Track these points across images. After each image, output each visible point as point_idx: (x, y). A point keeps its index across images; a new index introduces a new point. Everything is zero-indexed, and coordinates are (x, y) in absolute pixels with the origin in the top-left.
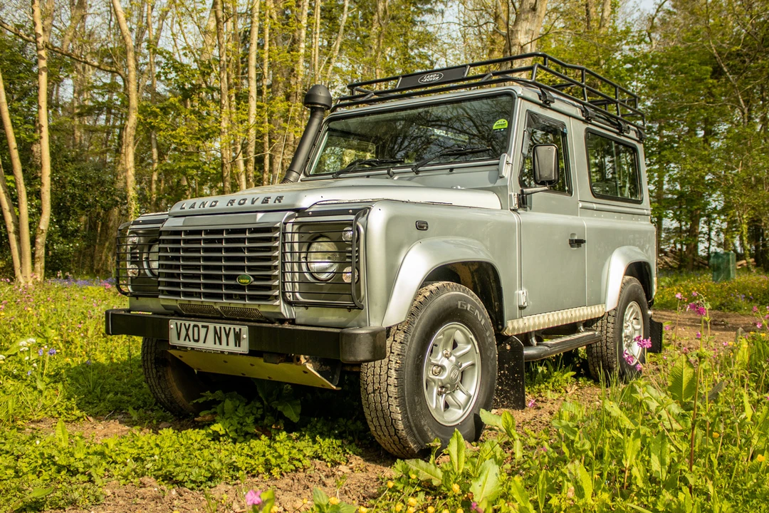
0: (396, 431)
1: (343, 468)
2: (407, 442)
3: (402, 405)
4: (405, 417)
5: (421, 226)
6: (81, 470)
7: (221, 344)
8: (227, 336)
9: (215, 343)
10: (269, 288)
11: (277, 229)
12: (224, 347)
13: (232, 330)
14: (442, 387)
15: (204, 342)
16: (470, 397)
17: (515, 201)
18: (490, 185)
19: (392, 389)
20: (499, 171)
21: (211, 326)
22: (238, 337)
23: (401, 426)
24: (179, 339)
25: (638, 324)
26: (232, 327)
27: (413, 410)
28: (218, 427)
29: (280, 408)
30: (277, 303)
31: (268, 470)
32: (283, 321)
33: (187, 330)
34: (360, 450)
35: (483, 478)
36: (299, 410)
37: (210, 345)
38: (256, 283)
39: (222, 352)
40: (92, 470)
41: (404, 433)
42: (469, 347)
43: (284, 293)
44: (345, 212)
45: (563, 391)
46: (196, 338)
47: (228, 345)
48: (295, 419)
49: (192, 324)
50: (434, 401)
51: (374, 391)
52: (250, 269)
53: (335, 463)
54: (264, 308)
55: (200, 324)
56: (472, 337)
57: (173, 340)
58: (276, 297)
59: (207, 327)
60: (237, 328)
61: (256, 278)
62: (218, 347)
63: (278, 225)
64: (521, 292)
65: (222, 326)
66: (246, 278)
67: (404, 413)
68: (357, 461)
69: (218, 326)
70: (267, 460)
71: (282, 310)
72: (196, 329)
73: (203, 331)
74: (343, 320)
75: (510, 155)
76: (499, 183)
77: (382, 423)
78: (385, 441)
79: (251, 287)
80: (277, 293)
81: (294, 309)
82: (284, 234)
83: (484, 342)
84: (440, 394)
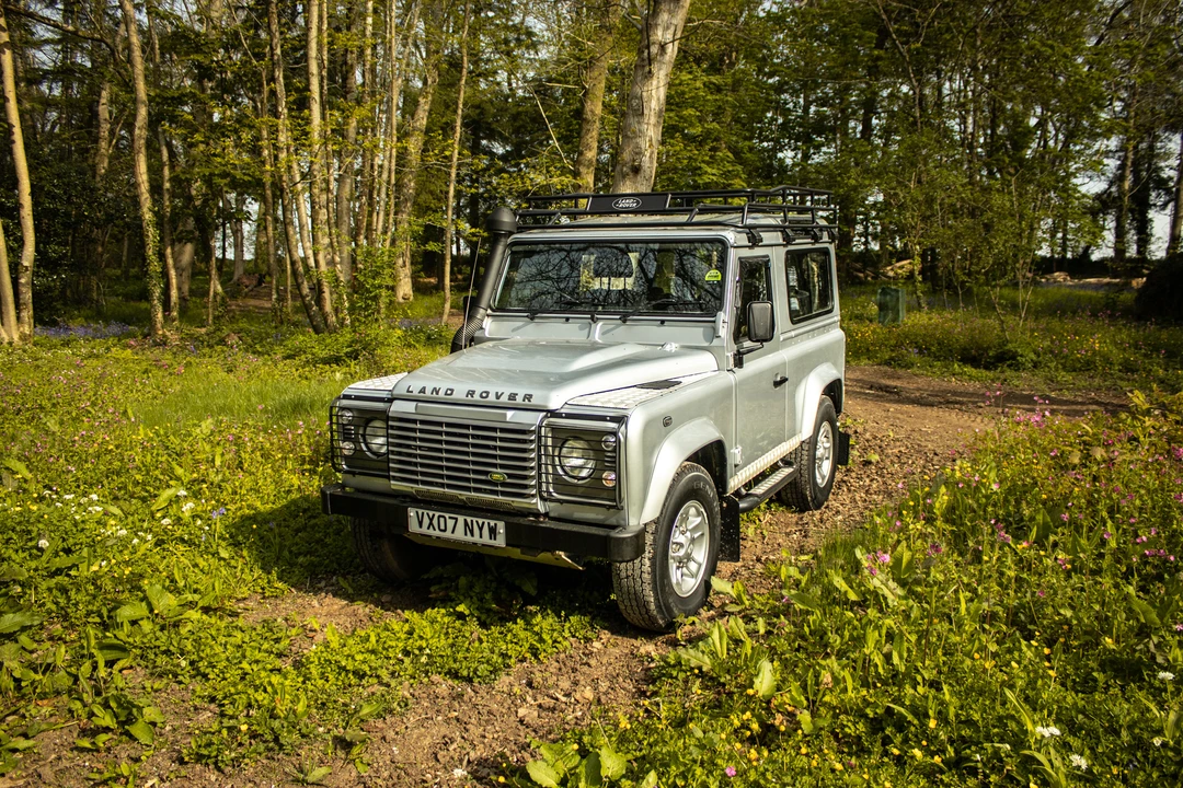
0: (648, 611)
1: (597, 645)
2: (656, 619)
3: (654, 589)
4: (657, 599)
5: (667, 422)
6: (369, 673)
7: (472, 535)
8: (481, 529)
9: (466, 534)
10: (526, 487)
11: (532, 432)
12: (476, 539)
13: (486, 524)
14: (680, 563)
15: (453, 532)
16: (700, 565)
17: (732, 361)
18: (706, 344)
19: (645, 576)
20: (715, 330)
21: (461, 519)
22: (493, 532)
23: (653, 607)
24: (421, 527)
25: (828, 442)
26: (486, 521)
27: (663, 590)
28: (461, 608)
29: (517, 582)
30: (534, 501)
31: (535, 655)
32: (537, 514)
33: (431, 520)
34: (606, 624)
35: (761, 675)
36: (535, 584)
37: (460, 534)
38: (509, 481)
39: (474, 544)
40: (379, 673)
41: (655, 613)
42: (699, 519)
43: (540, 492)
44: (603, 418)
45: (757, 521)
46: (442, 527)
47: (481, 537)
48: (533, 592)
49: (437, 514)
50: (675, 575)
51: (627, 577)
52: (502, 466)
53: (588, 640)
54: (518, 502)
55: (447, 515)
56: (703, 510)
57: (414, 527)
58: (533, 496)
59: (456, 519)
60: (492, 523)
61: (510, 476)
62: (469, 538)
63: (533, 428)
64: (736, 451)
65: (475, 519)
66: (498, 474)
67: (656, 595)
68: (606, 635)
69: (469, 519)
70: (531, 644)
71: (539, 508)
72: (442, 520)
73: (450, 523)
74: (601, 517)
75: (725, 312)
76: (716, 342)
77: (634, 603)
78: (633, 617)
79: (504, 484)
80: (534, 492)
81: (548, 503)
82: (540, 437)
83: (712, 513)
84: (678, 568)
